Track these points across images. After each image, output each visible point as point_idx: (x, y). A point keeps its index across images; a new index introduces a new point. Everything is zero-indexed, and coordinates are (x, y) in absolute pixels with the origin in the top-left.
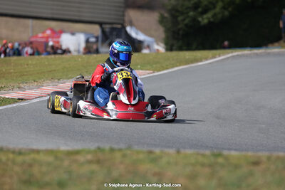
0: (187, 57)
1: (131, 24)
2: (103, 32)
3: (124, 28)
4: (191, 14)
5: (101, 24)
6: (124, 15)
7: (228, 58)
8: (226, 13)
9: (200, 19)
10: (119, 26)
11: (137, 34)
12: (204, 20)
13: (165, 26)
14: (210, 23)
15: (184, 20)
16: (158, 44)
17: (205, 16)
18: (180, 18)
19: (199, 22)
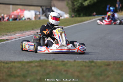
1: (54, 6)
4: (80, 1)
6: (51, 2)
9: (84, 3)
10: (49, 7)
12: (86, 4)
13: (69, 7)
14: (88, 5)
15: (77, 4)
18: (75, 3)
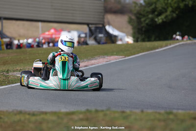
0: (148, 46)
1: (109, 24)
2: (90, 30)
3: (104, 27)
4: (150, 16)
5: (88, 24)
6: (104, 18)
7: (176, 46)
8: (174, 15)
9: (156, 20)
10: (101, 26)
11: (113, 31)
12: (159, 20)
13: (132, 25)
14: (163, 22)
15: (145, 21)
16: (128, 38)
17: (160, 18)
18: (143, 19)
19: (156, 22)
